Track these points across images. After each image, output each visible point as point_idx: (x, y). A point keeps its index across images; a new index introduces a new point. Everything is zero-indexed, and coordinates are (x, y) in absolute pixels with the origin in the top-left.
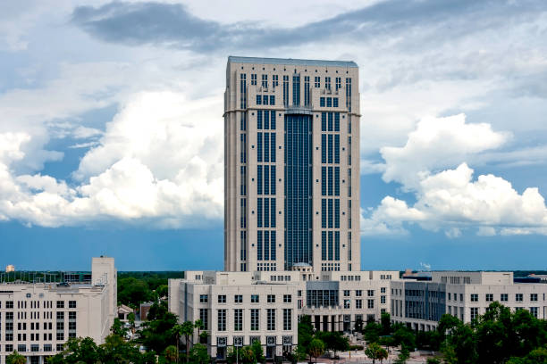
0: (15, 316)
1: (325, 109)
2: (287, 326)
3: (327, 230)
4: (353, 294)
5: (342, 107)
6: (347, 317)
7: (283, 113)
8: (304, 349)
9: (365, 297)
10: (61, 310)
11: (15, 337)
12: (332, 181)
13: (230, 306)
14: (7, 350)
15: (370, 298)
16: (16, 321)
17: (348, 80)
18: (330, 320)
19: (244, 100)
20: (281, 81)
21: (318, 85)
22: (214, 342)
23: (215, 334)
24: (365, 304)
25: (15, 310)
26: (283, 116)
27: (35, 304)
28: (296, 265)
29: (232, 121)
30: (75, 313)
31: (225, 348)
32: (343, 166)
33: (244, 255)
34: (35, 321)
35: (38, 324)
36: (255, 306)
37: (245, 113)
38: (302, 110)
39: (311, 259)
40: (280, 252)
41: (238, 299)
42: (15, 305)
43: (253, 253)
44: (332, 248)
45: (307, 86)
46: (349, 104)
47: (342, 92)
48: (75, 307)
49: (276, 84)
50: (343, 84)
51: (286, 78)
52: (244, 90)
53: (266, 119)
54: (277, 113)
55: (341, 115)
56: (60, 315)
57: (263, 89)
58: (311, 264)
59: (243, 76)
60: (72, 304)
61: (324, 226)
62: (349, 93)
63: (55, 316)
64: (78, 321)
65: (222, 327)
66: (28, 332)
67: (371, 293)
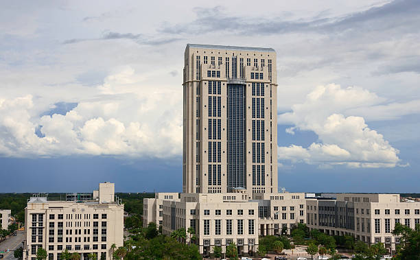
0: (64, 225)
1: (254, 80)
2: (251, 231)
3: (256, 164)
4: (280, 209)
5: (266, 79)
6: (276, 225)
7: (226, 83)
8: (264, 247)
9: (288, 211)
10: (96, 220)
11: (64, 240)
12: (259, 130)
13: (213, 218)
14: (58, 249)
15: (292, 212)
16: (65, 228)
17: (270, 61)
18: (265, 227)
19: (199, 73)
20: (224, 61)
21: (249, 64)
22: (201, 243)
23: (202, 237)
24: (288, 216)
25: (64, 221)
26: (226, 85)
27: (78, 216)
28: (236, 188)
29: (190, 88)
30: (106, 222)
31: (209, 247)
32: (267, 120)
33: (199, 182)
34: (78, 228)
35: (80, 231)
36: (229, 217)
37: (200, 83)
38: (239, 81)
39: (245, 184)
40: (224, 180)
41: (218, 212)
42: (65, 217)
43: (205, 180)
44: (259, 177)
45: (242, 64)
46: (270, 77)
47: (266, 69)
48: (106, 218)
49: (220, 63)
50: (266, 63)
51: (227, 59)
52: (199, 67)
53: (215, 87)
54: (222, 83)
55: (265, 85)
56: (96, 224)
57: (212, 66)
58: (246, 188)
59: (198, 57)
60: (104, 216)
61: (254, 161)
62: (270, 70)
63: (92, 224)
64: (108, 228)
65: (207, 232)
66: (73, 236)
67: (292, 208)
